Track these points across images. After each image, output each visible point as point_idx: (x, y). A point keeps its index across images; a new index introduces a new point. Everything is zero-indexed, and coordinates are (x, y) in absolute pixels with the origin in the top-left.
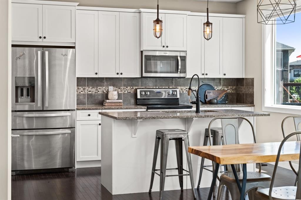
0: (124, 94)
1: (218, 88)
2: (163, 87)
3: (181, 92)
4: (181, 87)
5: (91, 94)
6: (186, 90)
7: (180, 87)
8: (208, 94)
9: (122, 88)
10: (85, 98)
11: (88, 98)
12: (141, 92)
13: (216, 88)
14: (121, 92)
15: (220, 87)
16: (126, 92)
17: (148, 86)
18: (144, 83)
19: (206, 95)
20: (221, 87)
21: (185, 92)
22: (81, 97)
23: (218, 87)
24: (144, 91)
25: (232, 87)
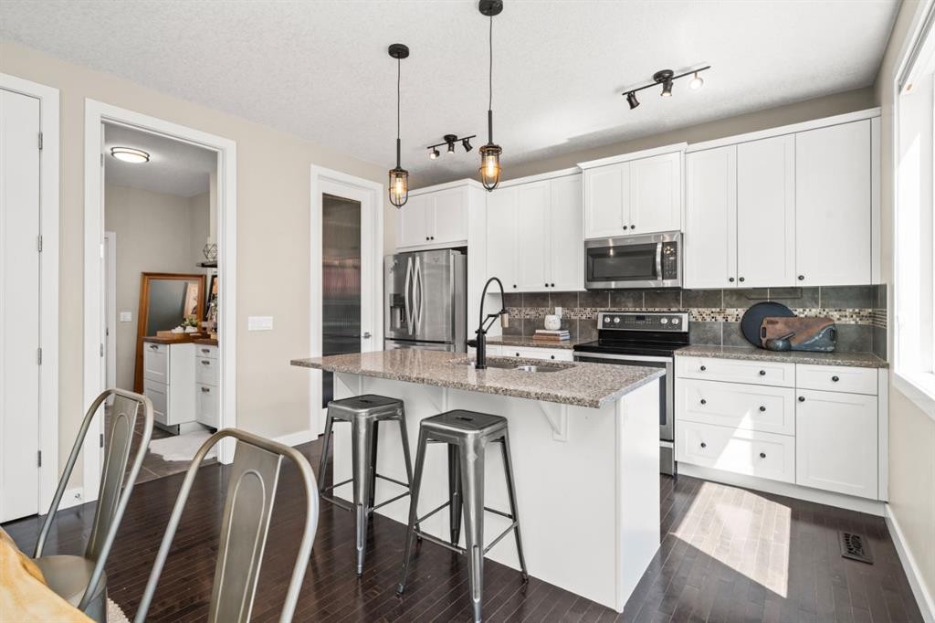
0: (581, 320)
1: (806, 313)
2: (657, 310)
3: (700, 320)
4: (700, 309)
5: (529, 320)
6: (712, 315)
7: (696, 309)
8: (770, 326)
9: (577, 309)
10: (520, 325)
11: (525, 325)
12: (605, 316)
13: (800, 313)
14: (575, 318)
15: (814, 310)
16: (584, 317)
17: (625, 306)
18: (618, 300)
19: (765, 328)
20: (818, 310)
21: (708, 320)
22: (516, 324)
23: (808, 310)
24: (610, 316)
25: (857, 310)
